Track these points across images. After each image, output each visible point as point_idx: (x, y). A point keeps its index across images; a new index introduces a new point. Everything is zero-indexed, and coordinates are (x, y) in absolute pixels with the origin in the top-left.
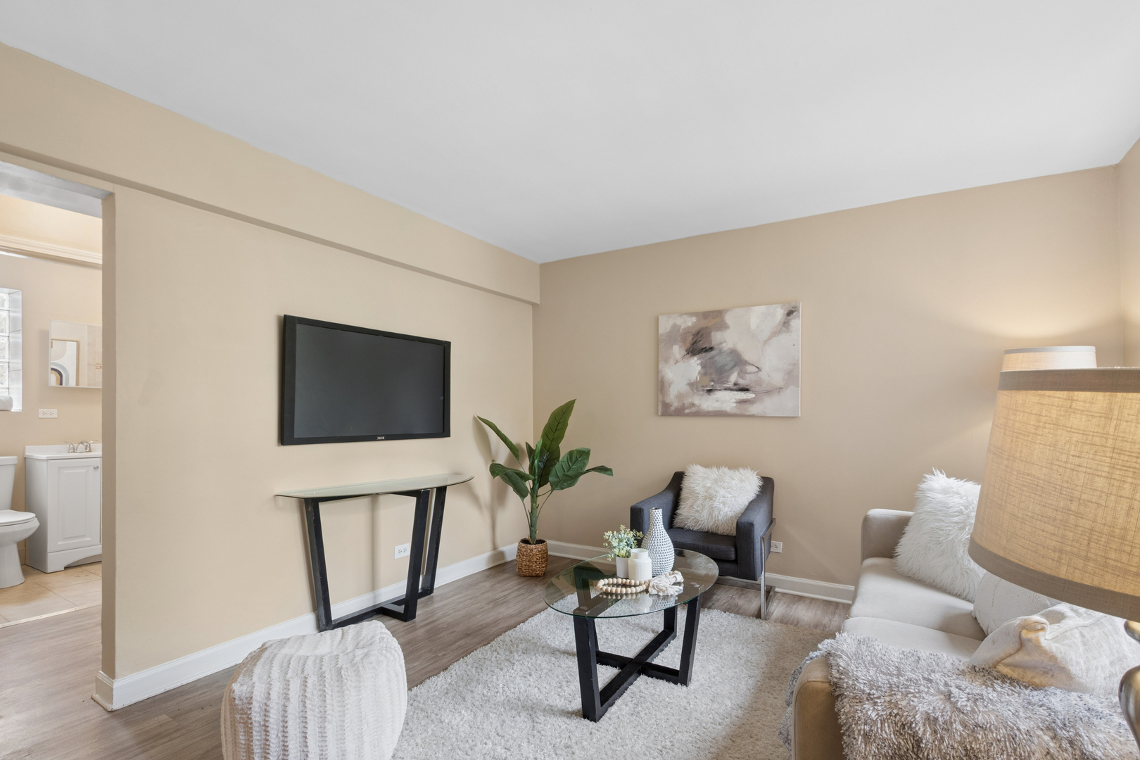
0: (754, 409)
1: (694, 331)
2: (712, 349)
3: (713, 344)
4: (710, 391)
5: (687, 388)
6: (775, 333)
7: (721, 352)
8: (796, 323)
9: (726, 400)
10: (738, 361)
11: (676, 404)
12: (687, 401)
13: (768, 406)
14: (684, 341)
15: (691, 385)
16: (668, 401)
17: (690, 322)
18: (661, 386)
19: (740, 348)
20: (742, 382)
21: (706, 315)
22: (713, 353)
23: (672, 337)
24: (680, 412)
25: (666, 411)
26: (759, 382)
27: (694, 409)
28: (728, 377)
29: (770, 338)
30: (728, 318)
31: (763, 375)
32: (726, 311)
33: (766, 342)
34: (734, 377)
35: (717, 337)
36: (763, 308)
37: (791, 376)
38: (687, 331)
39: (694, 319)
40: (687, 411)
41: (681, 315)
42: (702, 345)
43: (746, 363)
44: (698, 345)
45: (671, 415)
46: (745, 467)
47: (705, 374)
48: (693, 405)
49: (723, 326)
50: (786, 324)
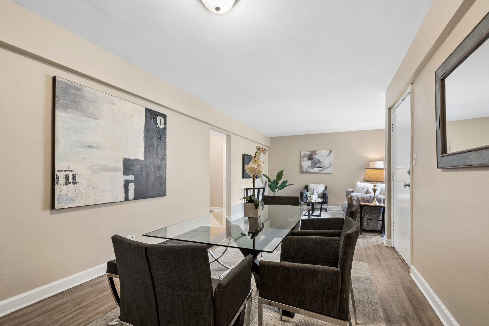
0: (323, 172)
1: (309, 155)
2: (313, 159)
3: (314, 158)
4: (313, 168)
5: (308, 167)
6: (327, 156)
7: (315, 160)
8: (331, 154)
9: (316, 170)
10: (319, 162)
11: (305, 171)
12: (308, 170)
13: (326, 171)
14: (307, 157)
15: (309, 167)
16: (303, 170)
17: (308, 153)
18: (301, 167)
19: (320, 159)
20: (320, 166)
21: (312, 151)
22: (314, 160)
23: (305, 156)
24: (306, 173)
25: (303, 172)
26: (324, 166)
27: (309, 172)
28: (317, 165)
29: (326, 157)
30: (317, 152)
31: (325, 165)
32: (316, 151)
33: (325, 158)
34: (318, 165)
35: (314, 156)
36: (325, 151)
37: (331, 165)
38: (308, 155)
39: (309, 152)
40: (308, 172)
41: (306, 151)
42: (311, 158)
43: (321, 162)
44: (310, 158)
45: (304, 173)
46: (321, 183)
47: (312, 164)
48: (309, 171)
49: (316, 154)
50: (329, 154)
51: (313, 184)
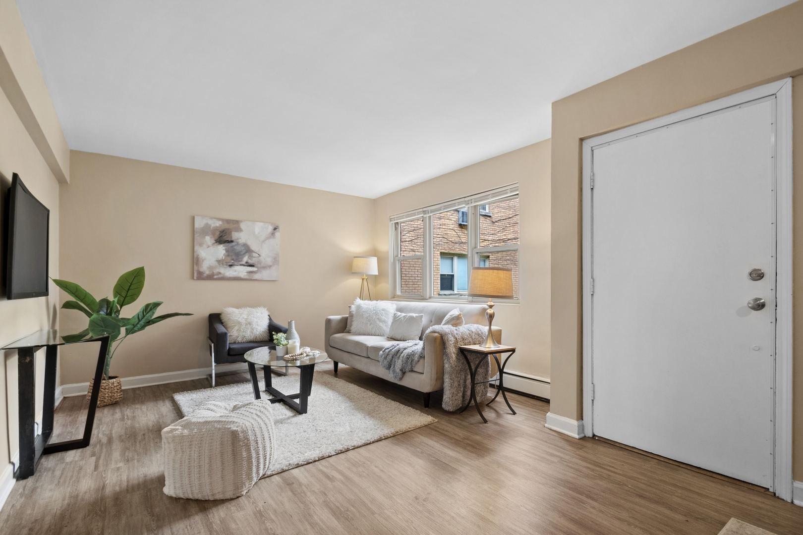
0: (256, 276)
1: (220, 229)
2: (232, 241)
3: (233, 239)
4: (231, 266)
5: (216, 264)
6: (268, 238)
7: (238, 244)
8: (277, 234)
9: (240, 271)
10: (248, 250)
11: (207, 272)
12: (216, 271)
13: (264, 275)
14: (213, 234)
15: (219, 261)
16: (201, 270)
17: (218, 224)
18: (195, 261)
19: (249, 243)
20: (250, 262)
21: (228, 221)
22: (233, 244)
23: (205, 231)
24: (210, 277)
25: (201, 276)
26: (260, 262)
27: (220, 276)
28: (242, 258)
29: (265, 240)
30: (242, 226)
31: (261, 258)
32: (241, 221)
33: (264, 241)
34: (246, 259)
35: (235, 235)
36: (262, 224)
37: (276, 260)
38: (215, 229)
39: (220, 223)
40: (215, 277)
41: (212, 218)
42: (226, 238)
43: (253, 251)
44: (223, 238)
45: (203, 279)
47: (228, 256)
48: (220, 273)
49: (239, 230)
50: (273, 234)
51: (237, 308)
